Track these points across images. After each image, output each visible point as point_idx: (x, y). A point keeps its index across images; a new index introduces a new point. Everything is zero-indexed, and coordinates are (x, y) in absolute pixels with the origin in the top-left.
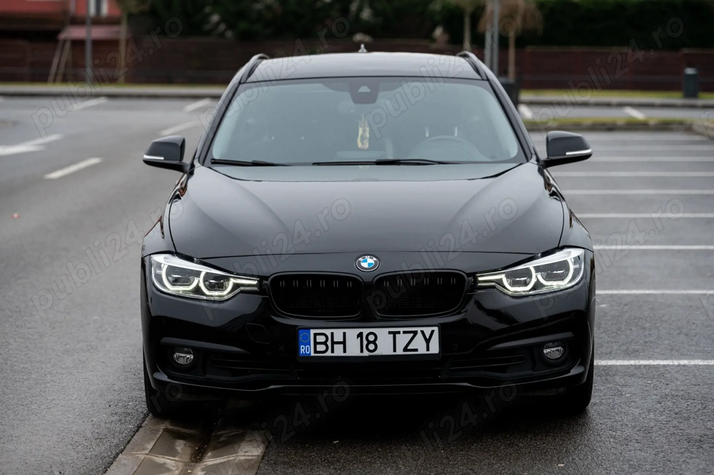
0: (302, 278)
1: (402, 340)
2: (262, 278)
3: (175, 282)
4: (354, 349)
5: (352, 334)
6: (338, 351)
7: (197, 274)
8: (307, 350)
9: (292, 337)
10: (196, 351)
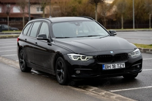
0: (102, 55)
1: (119, 65)
2: (94, 56)
3: (75, 58)
4: (112, 68)
5: (111, 65)
6: (109, 68)
7: (80, 56)
8: (104, 68)
9: (101, 66)
10: (81, 71)
